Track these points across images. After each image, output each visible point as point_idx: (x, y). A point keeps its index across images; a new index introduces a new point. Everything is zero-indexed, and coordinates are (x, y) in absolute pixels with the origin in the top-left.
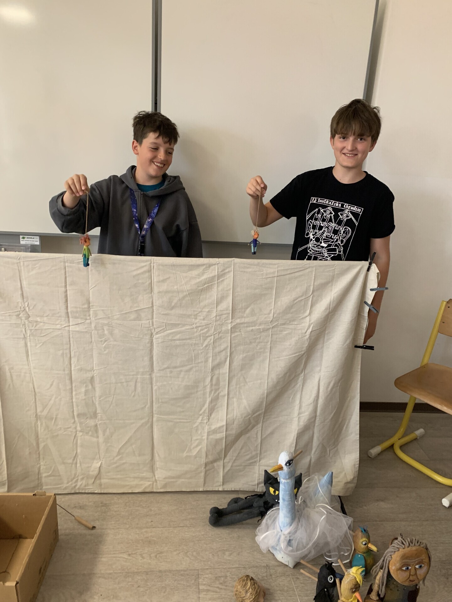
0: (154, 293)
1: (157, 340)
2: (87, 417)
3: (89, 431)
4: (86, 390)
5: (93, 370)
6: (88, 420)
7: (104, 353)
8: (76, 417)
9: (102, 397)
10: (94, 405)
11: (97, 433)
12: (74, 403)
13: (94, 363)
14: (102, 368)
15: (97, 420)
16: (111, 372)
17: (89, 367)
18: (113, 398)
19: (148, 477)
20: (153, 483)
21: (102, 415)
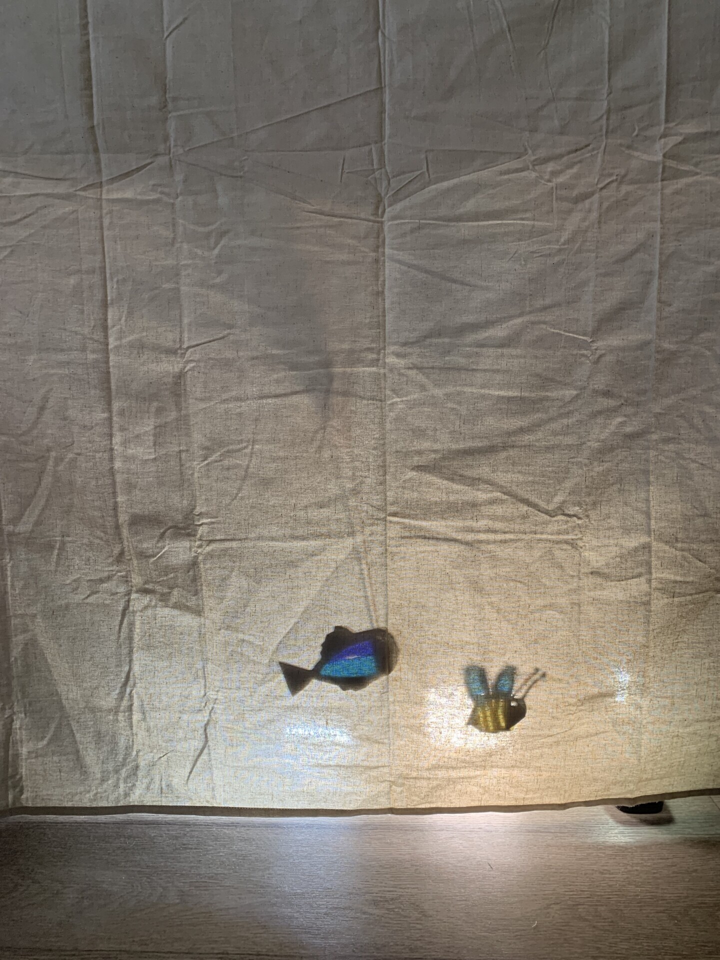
0: (383, 34)
1: (396, 222)
2: (164, 533)
3: (172, 588)
4: (160, 426)
5: (180, 348)
6: (167, 542)
7: (218, 280)
8: (125, 532)
9: (214, 451)
10: (186, 485)
11: (196, 593)
12: (119, 478)
13: (186, 321)
14: (210, 342)
15: (198, 543)
16: (241, 354)
17: (168, 338)
18: (252, 453)
19: (373, 762)
20: (391, 787)
21: (213, 520)
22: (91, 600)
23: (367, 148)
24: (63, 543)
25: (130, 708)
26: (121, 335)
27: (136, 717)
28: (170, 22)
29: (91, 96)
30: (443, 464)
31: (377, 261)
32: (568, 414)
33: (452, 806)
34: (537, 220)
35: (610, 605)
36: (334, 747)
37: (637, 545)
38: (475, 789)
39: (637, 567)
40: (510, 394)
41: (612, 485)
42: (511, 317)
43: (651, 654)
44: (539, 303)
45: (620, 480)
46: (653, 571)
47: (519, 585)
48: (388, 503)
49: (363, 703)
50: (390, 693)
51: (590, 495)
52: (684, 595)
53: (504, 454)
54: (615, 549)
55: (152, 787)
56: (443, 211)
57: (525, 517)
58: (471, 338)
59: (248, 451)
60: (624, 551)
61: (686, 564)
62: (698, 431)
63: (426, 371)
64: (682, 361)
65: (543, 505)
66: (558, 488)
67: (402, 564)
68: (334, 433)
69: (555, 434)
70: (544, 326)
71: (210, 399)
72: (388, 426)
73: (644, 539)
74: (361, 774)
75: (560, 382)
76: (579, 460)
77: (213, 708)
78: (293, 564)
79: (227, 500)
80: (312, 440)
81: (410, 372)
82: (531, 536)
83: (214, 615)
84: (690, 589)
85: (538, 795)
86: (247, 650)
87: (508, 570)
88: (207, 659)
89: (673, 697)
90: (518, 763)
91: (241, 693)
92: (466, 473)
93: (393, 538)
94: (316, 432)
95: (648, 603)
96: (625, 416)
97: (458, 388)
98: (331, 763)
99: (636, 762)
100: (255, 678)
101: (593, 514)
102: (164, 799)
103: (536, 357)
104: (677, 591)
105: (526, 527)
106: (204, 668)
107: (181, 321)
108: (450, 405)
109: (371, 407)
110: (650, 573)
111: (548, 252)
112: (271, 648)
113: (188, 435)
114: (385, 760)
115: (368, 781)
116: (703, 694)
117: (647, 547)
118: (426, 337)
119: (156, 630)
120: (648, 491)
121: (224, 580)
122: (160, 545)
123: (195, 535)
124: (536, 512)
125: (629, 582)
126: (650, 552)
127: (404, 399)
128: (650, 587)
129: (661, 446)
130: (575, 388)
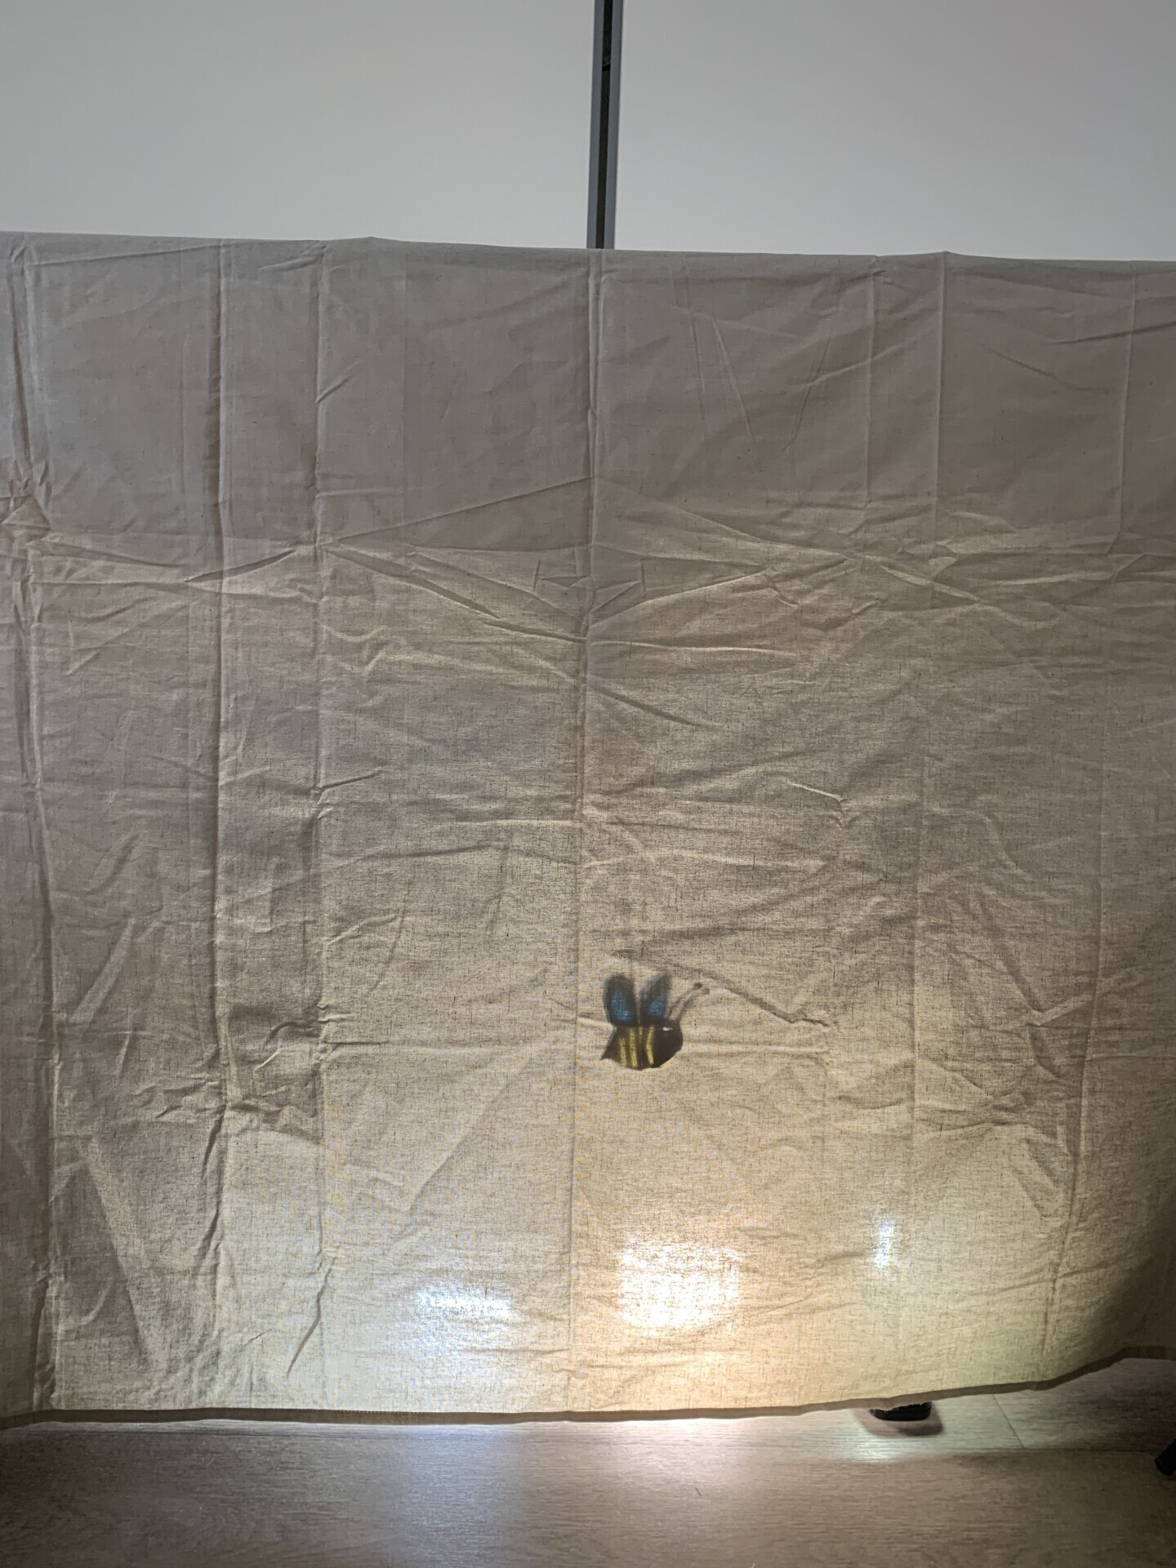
1: (602, 643)
2: (276, 1031)
3: (281, 1106)
4: (280, 889)
5: (314, 787)
6: (280, 1043)
7: (370, 704)
8: (223, 1029)
9: (350, 924)
10: (310, 968)
11: (315, 1114)
12: (220, 957)
13: (324, 753)
14: (355, 780)
15: (322, 1046)
16: (394, 797)
17: (299, 774)
18: (401, 928)
19: (547, 1345)
20: (569, 1379)
21: (344, 1016)
22: (167, 1118)
23: (567, 551)
24: (135, 1039)
25: (214, 1269)
26: (235, 770)
27: (222, 1281)
28: (326, 383)
29: (217, 466)
30: (652, 949)
31: (576, 689)
32: (812, 890)
33: (651, 1408)
34: (779, 649)
35: (861, 1139)
36: (493, 1325)
37: (897, 1062)
38: (682, 1381)
39: (897, 1091)
40: (741, 861)
41: (868, 982)
42: (740, 767)
43: (912, 1202)
44: (778, 749)
45: (878, 977)
46: (917, 1096)
47: (748, 1112)
48: (580, 999)
49: (536, 1267)
50: (573, 1254)
51: (839, 995)
52: (955, 1127)
53: (732, 939)
54: (869, 1066)
55: (238, 1381)
56: (659, 633)
57: (757, 1022)
58: (691, 789)
59: (396, 924)
60: (881, 1070)
61: (958, 1089)
62: (975, 917)
63: (636, 827)
64: (956, 829)
65: (780, 1006)
66: (799, 985)
67: (596, 1083)
68: (511, 903)
69: (796, 914)
70: (784, 779)
71: (350, 855)
72: (583, 897)
73: (906, 1055)
74: (529, 1362)
75: (802, 849)
76: (826, 949)
77: (330, 1270)
78: (448, 1078)
79: (364, 989)
80: (483, 912)
81: (614, 828)
82: (765, 1047)
83: (337, 1144)
84: (961, 1120)
85: (764, 1393)
86: (382, 1193)
87: (735, 1092)
88: (325, 1204)
89: (940, 1260)
90: (738, 1345)
91: (367, 1252)
92: (682, 963)
93: (584, 1048)
94: (489, 901)
95: (908, 1138)
96: (884, 895)
97: (675, 852)
98: (490, 1347)
99: (893, 1348)
100: (390, 1231)
101: (842, 1019)
102: (253, 1399)
103: (773, 817)
104: (946, 1122)
105: (759, 1035)
106: (320, 1214)
107: (317, 753)
108: (664, 873)
109: (563, 871)
110: (913, 1099)
111: (790, 688)
112: (413, 1189)
113: (317, 901)
114: (562, 1342)
115: (538, 1372)
116: (977, 1257)
117: (909, 1066)
118: (635, 785)
119: (255, 1162)
120: (912, 992)
121: (354, 1096)
122: (269, 1047)
123: (317, 1036)
124: (772, 1016)
125: (887, 1110)
126: (913, 1071)
127: (605, 862)
128: (912, 1118)
129: (928, 935)
130: (823, 858)
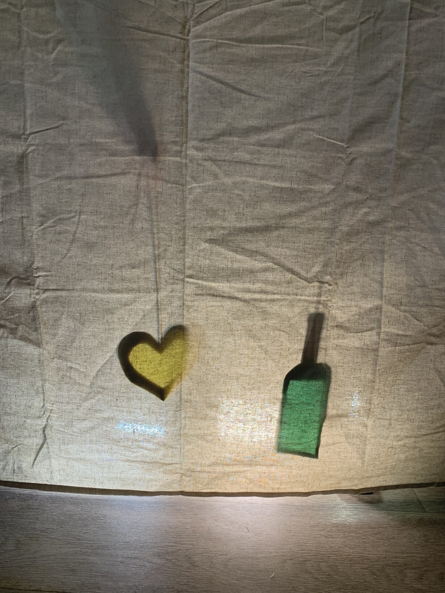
1: (198, 40)
2: (10, 281)
3: (17, 325)
4: (7, 196)
5: (24, 134)
6: (13, 289)
7: (54, 80)
9: (49, 218)
10: (27, 244)
11: (36, 330)
13: (28, 112)
14: (47, 130)
15: (36, 291)
16: (72, 141)
17: (14, 126)
18: (79, 222)
19: (169, 460)
20: (181, 477)
21: (47, 273)
30: (229, 238)
31: (182, 71)
32: (326, 204)
33: (226, 491)
34: (311, 46)
35: (348, 350)
36: (139, 449)
37: (372, 306)
38: (244, 480)
39: (371, 323)
40: (284, 185)
41: (357, 260)
42: (285, 124)
43: (376, 387)
44: (309, 114)
45: (362, 257)
46: (382, 326)
47: (282, 333)
48: (186, 267)
49: (161, 418)
50: (182, 411)
51: (339, 267)
52: (404, 345)
53: (276, 233)
54: (355, 309)
55: (7, 468)
56: (236, 34)
57: (289, 282)
58: (254, 138)
59: (76, 219)
60: (362, 310)
61: (407, 322)
62: (423, 222)
63: (219, 163)
64: (415, 167)
65: (303, 273)
66: (315, 261)
67: (195, 315)
68: (144, 209)
69: (315, 218)
70: (312, 133)
71: (47, 176)
72: (188, 206)
73: (377, 302)
74: (159, 468)
75: (320, 178)
76: (333, 240)
77: (49, 416)
78: (110, 311)
79: (59, 258)
80: (127, 214)
81: (206, 163)
82: (293, 297)
83: (50, 348)
84: (408, 341)
85: (289, 486)
86: (74, 374)
87: (275, 322)
88: (45, 380)
89: (390, 419)
90: (275, 463)
91: (69, 407)
92: (246, 247)
93: (189, 295)
94: (130, 207)
95: (376, 350)
96: (369, 208)
97: (243, 178)
98: (137, 460)
99: (361, 465)
100: (80, 396)
101: (340, 282)
103: (304, 157)
104: (399, 342)
105: (290, 290)
106: (43, 386)
107: (25, 113)
108: (236, 192)
109: (175, 190)
110: (380, 328)
111: (317, 73)
112: (92, 374)
113: (29, 205)
114: (176, 460)
115: (165, 472)
116: (412, 418)
117: (379, 309)
118: (219, 135)
119: (8, 355)
120: (383, 266)
121: (56, 320)
122: (7, 291)
123: (33, 285)
124: (298, 279)
125: (364, 334)
126: (381, 312)
127: (201, 184)
128: (379, 338)
129: (394, 232)
130: (333, 184)
